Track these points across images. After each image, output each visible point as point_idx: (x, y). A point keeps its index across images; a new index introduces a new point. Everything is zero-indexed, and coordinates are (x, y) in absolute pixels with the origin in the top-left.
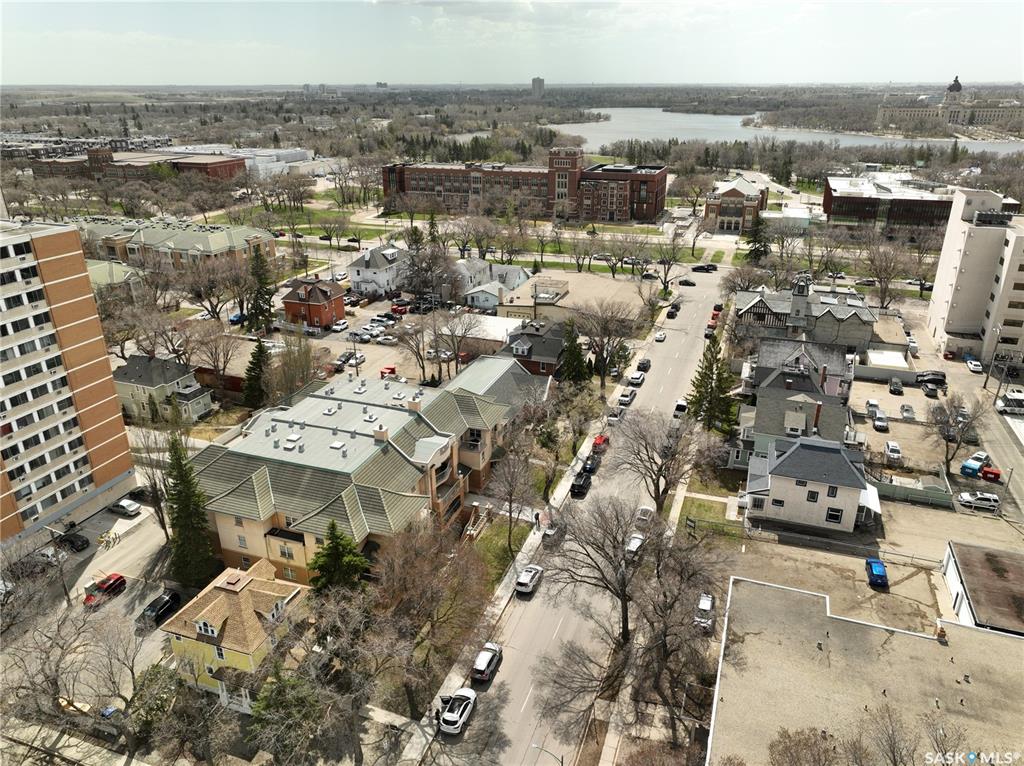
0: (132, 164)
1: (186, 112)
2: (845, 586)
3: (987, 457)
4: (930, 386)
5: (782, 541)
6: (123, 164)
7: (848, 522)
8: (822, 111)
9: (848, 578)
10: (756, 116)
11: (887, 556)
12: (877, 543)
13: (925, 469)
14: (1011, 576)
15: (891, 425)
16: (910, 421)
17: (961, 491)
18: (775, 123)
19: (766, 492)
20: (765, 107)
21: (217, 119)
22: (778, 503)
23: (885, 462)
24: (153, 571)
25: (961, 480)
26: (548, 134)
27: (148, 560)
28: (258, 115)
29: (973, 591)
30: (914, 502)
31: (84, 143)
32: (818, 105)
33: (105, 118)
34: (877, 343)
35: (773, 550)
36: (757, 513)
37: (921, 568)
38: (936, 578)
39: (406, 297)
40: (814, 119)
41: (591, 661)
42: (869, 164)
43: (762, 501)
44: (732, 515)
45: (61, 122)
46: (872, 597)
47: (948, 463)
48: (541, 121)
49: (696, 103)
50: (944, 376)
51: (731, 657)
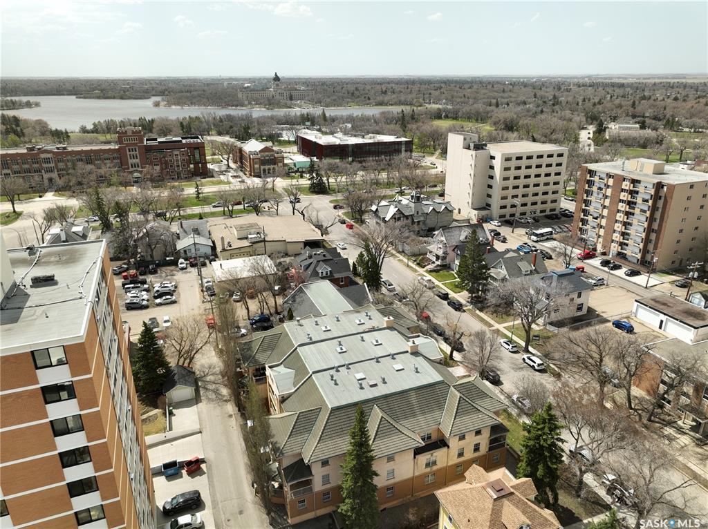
12: (599, 314)
14: (670, 305)
22: (557, 311)
37: (627, 318)
38: (636, 319)
43: (549, 313)
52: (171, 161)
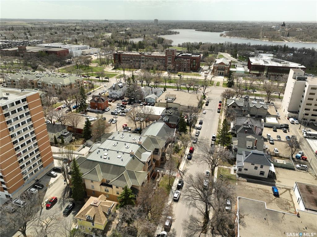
0: (33, 51)
1: (45, 30)
2: (267, 195)
3: (303, 153)
4: (285, 129)
5: (248, 181)
6: (30, 51)
7: (266, 175)
8: (244, 31)
9: (267, 193)
10: (224, 33)
11: (278, 186)
12: (275, 181)
13: (286, 157)
14: (313, 193)
15: (275, 142)
16: (280, 141)
17: (297, 164)
18: (230, 35)
19: (243, 167)
20: (226, 29)
21: (56, 33)
22: (246, 170)
23: (274, 155)
24: (65, 195)
25: (296, 160)
26: (161, 39)
27: (63, 191)
28: (68, 31)
29: (304, 198)
30: (284, 168)
31: (14, 42)
32: (242, 30)
33: (19, 31)
34: (268, 115)
35: (245, 184)
36: (240, 172)
37: (287, 189)
38: (292, 192)
39: (126, 99)
40: (242, 34)
41: (199, 221)
42: (260, 51)
43: (241, 169)
44: (232, 173)
45: (5, 33)
46: (275, 199)
47: (292, 155)
48: (158, 34)
49: (205, 28)
50: (288, 125)
51: (241, 223)
52: (183, 63)
